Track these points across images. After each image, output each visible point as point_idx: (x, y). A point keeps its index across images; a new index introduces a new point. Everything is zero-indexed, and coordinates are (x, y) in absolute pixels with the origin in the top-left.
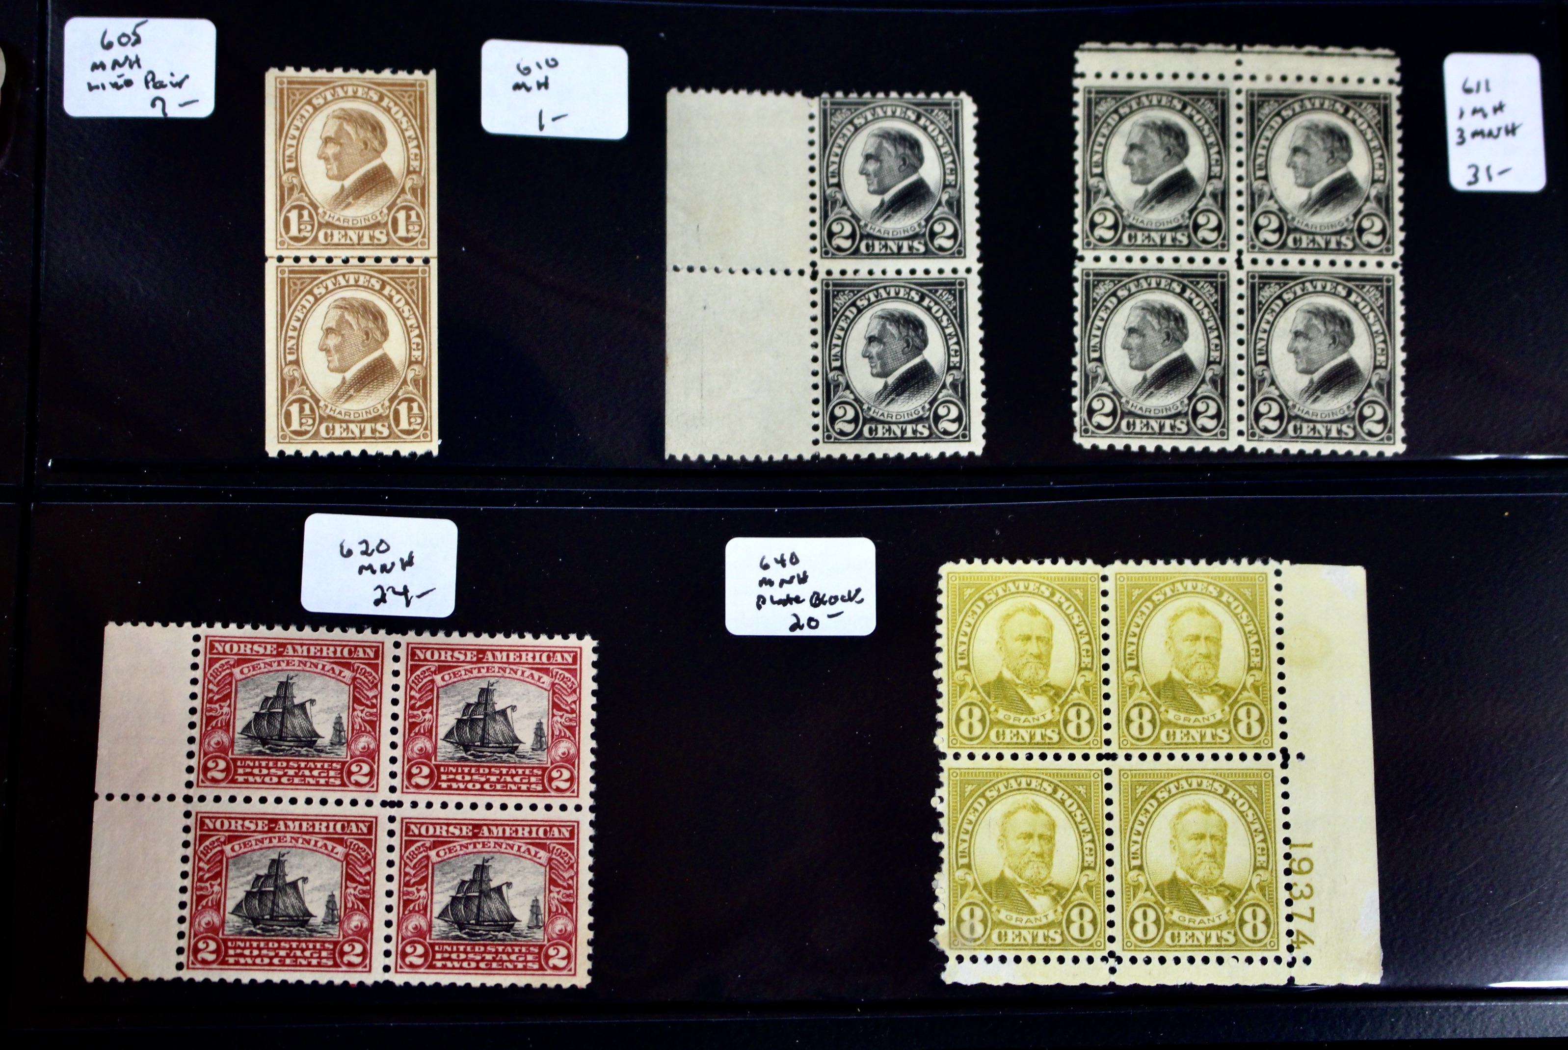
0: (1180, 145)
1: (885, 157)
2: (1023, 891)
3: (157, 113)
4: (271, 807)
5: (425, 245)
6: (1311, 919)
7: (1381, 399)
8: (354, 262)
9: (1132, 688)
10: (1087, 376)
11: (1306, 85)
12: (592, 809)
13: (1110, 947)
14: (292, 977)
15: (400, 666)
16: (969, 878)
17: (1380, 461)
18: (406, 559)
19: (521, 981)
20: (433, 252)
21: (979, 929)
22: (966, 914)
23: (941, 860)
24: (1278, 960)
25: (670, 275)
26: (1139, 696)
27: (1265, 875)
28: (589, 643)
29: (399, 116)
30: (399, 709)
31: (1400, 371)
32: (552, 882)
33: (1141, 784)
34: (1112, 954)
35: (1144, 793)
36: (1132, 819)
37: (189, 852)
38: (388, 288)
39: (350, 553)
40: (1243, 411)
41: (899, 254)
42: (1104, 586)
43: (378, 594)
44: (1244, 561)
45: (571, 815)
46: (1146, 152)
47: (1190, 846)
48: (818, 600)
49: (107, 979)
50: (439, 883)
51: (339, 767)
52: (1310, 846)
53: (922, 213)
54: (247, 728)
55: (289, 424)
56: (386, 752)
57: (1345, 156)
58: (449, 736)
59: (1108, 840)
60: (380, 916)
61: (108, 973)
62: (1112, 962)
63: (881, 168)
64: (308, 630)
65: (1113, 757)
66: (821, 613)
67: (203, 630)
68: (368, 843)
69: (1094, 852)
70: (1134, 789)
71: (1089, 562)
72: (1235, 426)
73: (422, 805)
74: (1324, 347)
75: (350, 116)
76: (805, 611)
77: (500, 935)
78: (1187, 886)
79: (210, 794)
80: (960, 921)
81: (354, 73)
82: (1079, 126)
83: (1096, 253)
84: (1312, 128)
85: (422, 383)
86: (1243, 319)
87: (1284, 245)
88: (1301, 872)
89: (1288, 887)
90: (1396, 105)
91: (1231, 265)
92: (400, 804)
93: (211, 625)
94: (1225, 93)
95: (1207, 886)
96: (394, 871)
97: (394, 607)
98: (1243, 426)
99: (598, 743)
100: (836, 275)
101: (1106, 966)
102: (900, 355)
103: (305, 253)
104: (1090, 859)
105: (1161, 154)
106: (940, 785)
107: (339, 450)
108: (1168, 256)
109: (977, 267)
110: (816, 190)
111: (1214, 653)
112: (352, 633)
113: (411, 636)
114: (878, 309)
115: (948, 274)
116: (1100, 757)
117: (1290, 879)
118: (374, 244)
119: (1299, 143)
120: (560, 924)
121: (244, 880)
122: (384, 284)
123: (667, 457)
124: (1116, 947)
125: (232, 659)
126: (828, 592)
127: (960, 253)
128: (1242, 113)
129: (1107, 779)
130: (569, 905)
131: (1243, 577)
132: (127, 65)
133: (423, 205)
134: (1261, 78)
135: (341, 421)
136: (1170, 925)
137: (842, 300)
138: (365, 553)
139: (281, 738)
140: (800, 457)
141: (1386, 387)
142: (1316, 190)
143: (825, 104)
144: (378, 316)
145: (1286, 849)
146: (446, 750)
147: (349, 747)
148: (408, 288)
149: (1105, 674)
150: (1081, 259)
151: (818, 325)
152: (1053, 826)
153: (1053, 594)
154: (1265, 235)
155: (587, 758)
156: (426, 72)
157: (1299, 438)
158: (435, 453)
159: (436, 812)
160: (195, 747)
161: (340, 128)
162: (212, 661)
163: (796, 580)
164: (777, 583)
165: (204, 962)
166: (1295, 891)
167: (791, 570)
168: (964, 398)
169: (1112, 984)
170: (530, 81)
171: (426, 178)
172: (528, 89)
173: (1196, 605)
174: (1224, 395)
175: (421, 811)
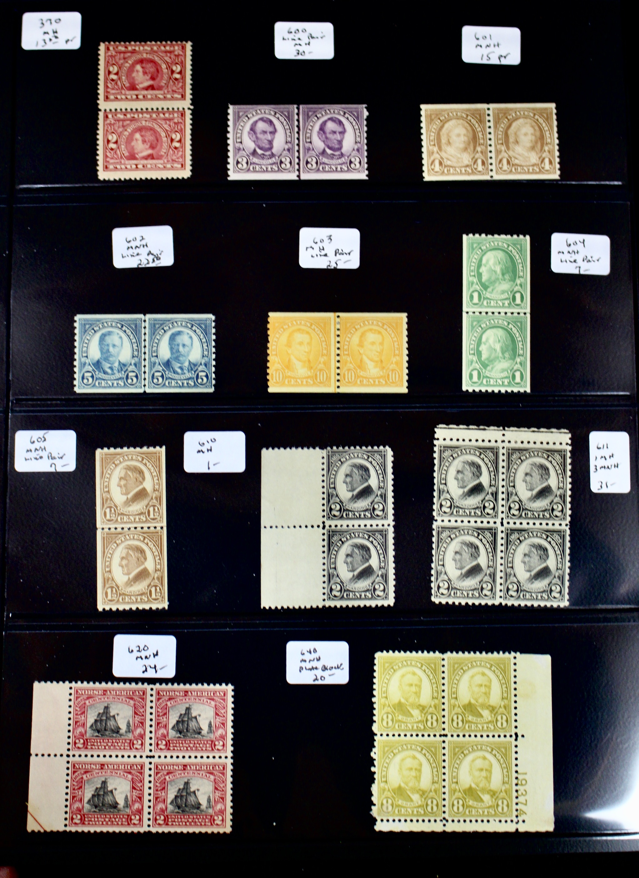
0: (478, 471)
1: (354, 475)
2: (408, 792)
3: (52, 470)
4: (101, 759)
5: (161, 521)
6: (526, 804)
7: (560, 583)
8: (132, 529)
9: (454, 707)
10: (437, 572)
11: (532, 445)
12: (232, 758)
13: (443, 815)
14: (111, 830)
15: (153, 698)
16: (386, 787)
17: (559, 609)
18: (155, 653)
19: (203, 830)
20: (164, 524)
21: (390, 808)
22: (385, 802)
23: (375, 779)
24: (512, 821)
25: (263, 530)
26: (457, 710)
27: (507, 786)
28: (230, 687)
29: (150, 467)
30: (153, 717)
31: (568, 571)
32: (216, 788)
33: (457, 747)
34: (444, 818)
35: (458, 751)
36: (453, 762)
37: (69, 778)
38: (146, 540)
39: (132, 651)
40: (502, 588)
41: (360, 518)
42: (443, 663)
43: (144, 669)
44: (501, 652)
45: (223, 760)
46: (464, 474)
47: (477, 774)
48: (325, 668)
49: (36, 831)
50: (170, 789)
51: (129, 741)
52: (526, 774)
53: (369, 500)
54: (92, 726)
55: (107, 596)
56: (148, 735)
57: (547, 477)
58: (173, 728)
59: (443, 771)
60: (146, 804)
61: (37, 828)
62: (444, 822)
63: (352, 480)
64: (115, 684)
65: (446, 735)
66: (326, 674)
67: (73, 684)
68: (141, 773)
69: (438, 776)
70: (454, 749)
71: (437, 652)
72: (498, 594)
73: (163, 757)
74: (536, 561)
75: (130, 468)
76: (319, 673)
77: (195, 811)
78: (476, 790)
79: (77, 753)
80: (382, 804)
81: (132, 449)
82: (436, 462)
83: (443, 518)
84: (534, 464)
85: (161, 579)
86: (503, 548)
87: (521, 516)
88: (522, 785)
89: (517, 791)
90: (569, 455)
91: (499, 524)
92: (154, 757)
93: (76, 682)
94: (497, 448)
95: (483, 790)
96: (152, 785)
97: (151, 674)
98: (502, 594)
99: (234, 730)
100: (333, 527)
101: (442, 824)
102: (360, 562)
103: (113, 526)
104: (436, 779)
105: (470, 475)
106: (374, 747)
107: (127, 608)
108: (472, 520)
109: (393, 523)
110: (325, 490)
111: (488, 691)
112: (133, 684)
113: (158, 685)
114: (351, 542)
115: (380, 527)
116: (440, 736)
117: (517, 788)
118: (140, 521)
119: (528, 471)
120: (219, 806)
121: (91, 789)
122: (144, 538)
123: (262, 608)
124: (446, 816)
125: (85, 697)
126: (328, 665)
127: (386, 518)
128: (505, 458)
129: (443, 745)
130: (222, 799)
131: (501, 659)
132: (41, 450)
133: (160, 504)
134: (513, 442)
135: (128, 595)
136: (468, 806)
137: (335, 538)
138: (139, 651)
139: (105, 730)
140: (318, 607)
141: (562, 578)
142: (535, 492)
143: (329, 452)
144: (142, 551)
145: (516, 775)
146: (172, 734)
147: (133, 733)
148: (155, 539)
149: (443, 700)
150: (436, 521)
151: (326, 549)
152: (421, 765)
153: (422, 666)
154: (513, 511)
155: (230, 736)
156: (161, 447)
157: (525, 599)
158: (167, 608)
159: (169, 760)
160: (71, 734)
161: (126, 473)
162: (77, 698)
163: (316, 660)
164: (308, 661)
165: (76, 824)
166: (519, 793)
167: (314, 656)
168: (386, 581)
169: (444, 831)
170: (204, 449)
171: (161, 493)
172: (203, 452)
173: (481, 671)
174: (494, 581)
175: (162, 760)
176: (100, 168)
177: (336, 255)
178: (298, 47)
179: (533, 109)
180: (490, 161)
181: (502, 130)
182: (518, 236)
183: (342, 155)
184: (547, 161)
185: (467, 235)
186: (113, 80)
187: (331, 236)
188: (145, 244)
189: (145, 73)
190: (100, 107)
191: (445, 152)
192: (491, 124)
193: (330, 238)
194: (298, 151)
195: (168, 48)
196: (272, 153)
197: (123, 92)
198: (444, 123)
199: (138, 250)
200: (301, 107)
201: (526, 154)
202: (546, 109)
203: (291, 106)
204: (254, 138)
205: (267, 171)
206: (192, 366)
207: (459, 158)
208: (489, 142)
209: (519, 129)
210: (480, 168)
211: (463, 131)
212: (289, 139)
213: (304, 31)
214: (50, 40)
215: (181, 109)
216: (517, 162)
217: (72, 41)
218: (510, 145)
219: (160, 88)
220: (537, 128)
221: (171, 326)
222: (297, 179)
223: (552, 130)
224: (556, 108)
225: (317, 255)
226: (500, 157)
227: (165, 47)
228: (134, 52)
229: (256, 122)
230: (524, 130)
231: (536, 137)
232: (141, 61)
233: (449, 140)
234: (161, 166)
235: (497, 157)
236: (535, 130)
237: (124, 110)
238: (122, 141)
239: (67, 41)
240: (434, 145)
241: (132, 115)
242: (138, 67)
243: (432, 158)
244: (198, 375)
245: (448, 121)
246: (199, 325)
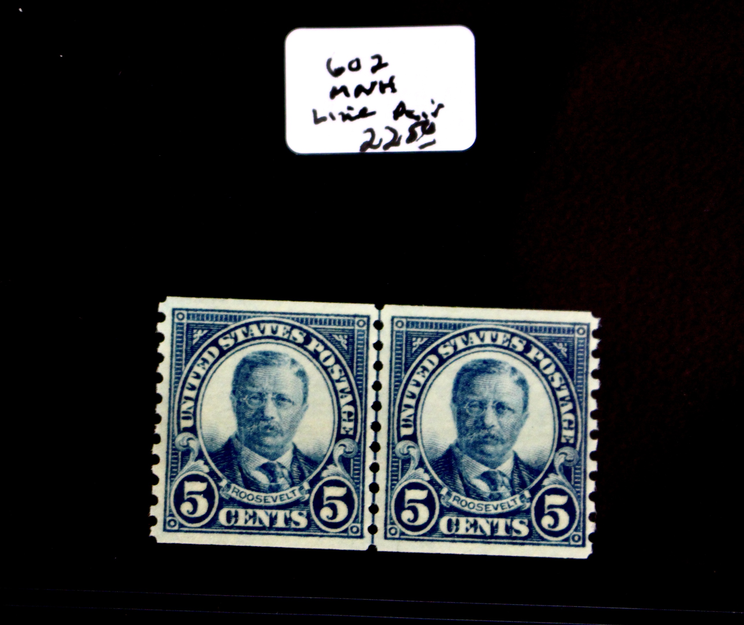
188: (386, 81)
199: (363, 101)
206: (525, 473)
221: (461, 346)
244: (541, 501)
246: (549, 343)
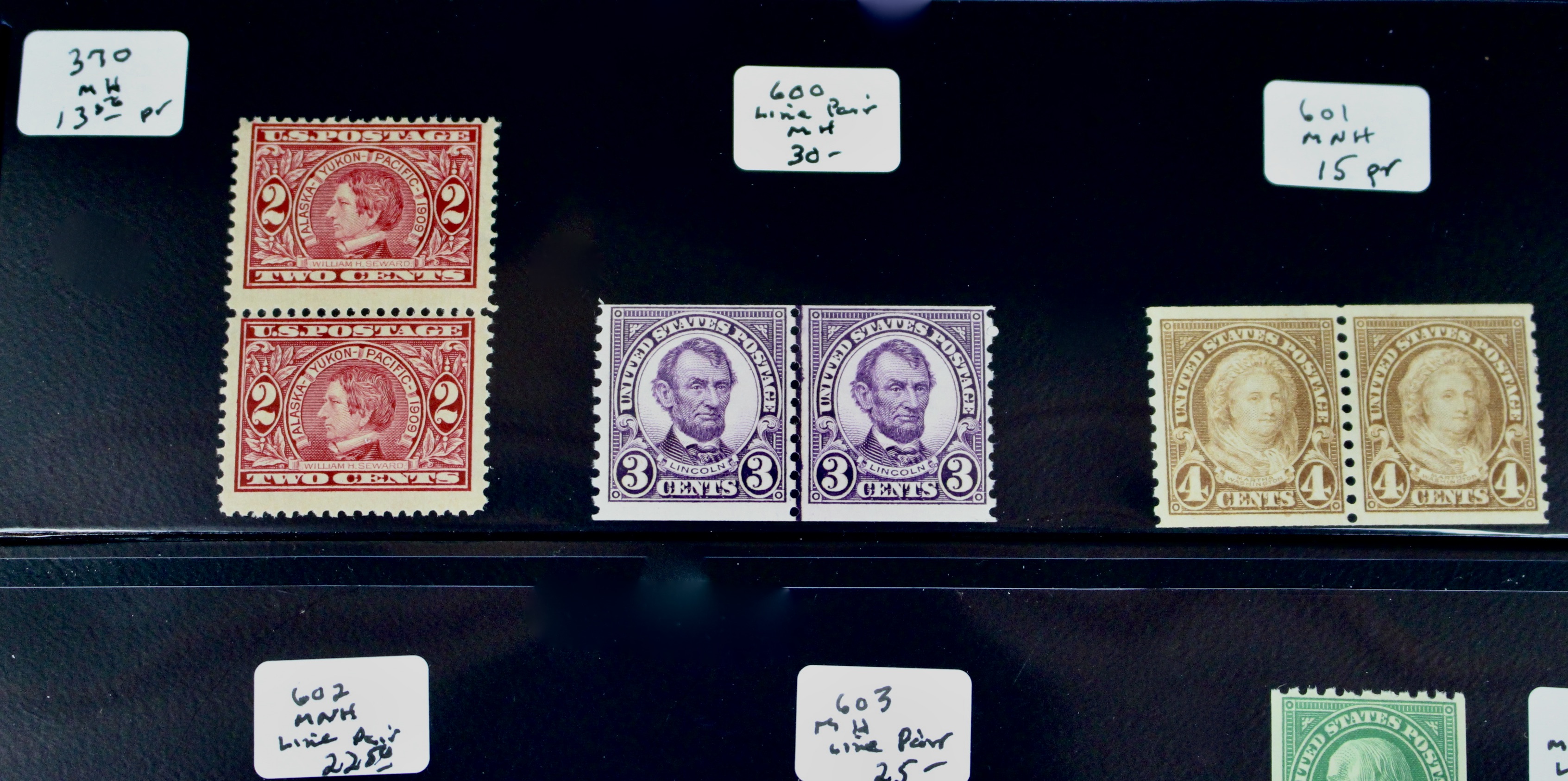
176: (226, 482)
177: (901, 748)
178: (798, 138)
179: (1470, 321)
180: (1348, 472)
181: (1381, 381)
182: (1432, 695)
183: (922, 452)
184: (1510, 472)
185: (1284, 691)
186: (271, 227)
187: (888, 689)
188: (347, 709)
189: (362, 208)
190: (230, 304)
191: (1219, 446)
192: (1349, 364)
193: (884, 694)
194: (796, 439)
195: (430, 136)
196: (722, 445)
197: (300, 261)
198: (1215, 359)
199: (326, 727)
200: (805, 309)
201: (1451, 453)
202: (1506, 320)
203: (777, 308)
204: (669, 401)
205: (705, 497)
207: (1259, 464)
208: (1344, 418)
209: (1428, 380)
210: (1319, 492)
211: (1270, 385)
212: (770, 404)
213: (817, 91)
214: (99, 109)
215: (462, 314)
216: (1424, 474)
217: (158, 112)
218: (1405, 427)
219: (403, 253)
220: (1480, 375)
222: (793, 519)
223: (1526, 383)
224: (1534, 318)
225: (847, 748)
226: (1376, 461)
227: (422, 133)
228: (334, 145)
229: (677, 353)
230: (1443, 383)
231: (1478, 401)
232: (353, 174)
233: (1228, 409)
234: (401, 479)
235: (1366, 462)
236: (1475, 382)
237: (299, 314)
238: (292, 404)
239: (145, 114)
240: (1187, 424)
241: (323, 330)
242: (345, 191)
243: (1180, 465)
245: (1227, 353)
